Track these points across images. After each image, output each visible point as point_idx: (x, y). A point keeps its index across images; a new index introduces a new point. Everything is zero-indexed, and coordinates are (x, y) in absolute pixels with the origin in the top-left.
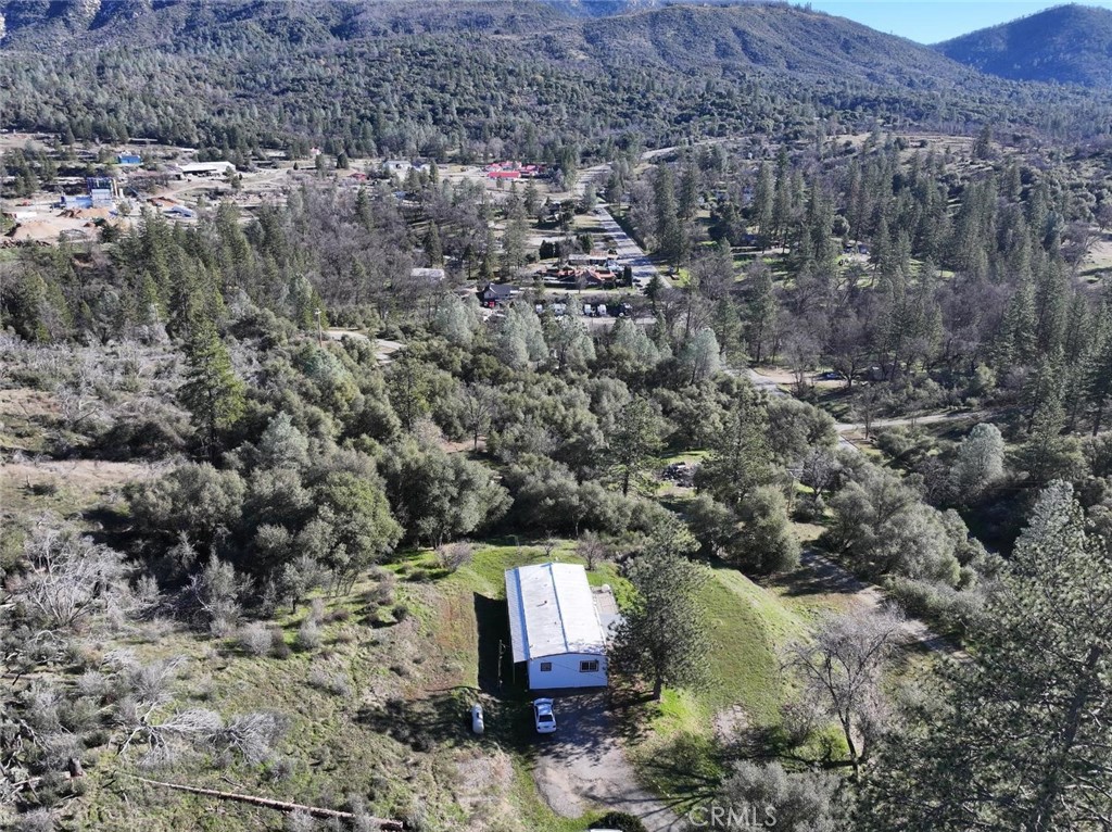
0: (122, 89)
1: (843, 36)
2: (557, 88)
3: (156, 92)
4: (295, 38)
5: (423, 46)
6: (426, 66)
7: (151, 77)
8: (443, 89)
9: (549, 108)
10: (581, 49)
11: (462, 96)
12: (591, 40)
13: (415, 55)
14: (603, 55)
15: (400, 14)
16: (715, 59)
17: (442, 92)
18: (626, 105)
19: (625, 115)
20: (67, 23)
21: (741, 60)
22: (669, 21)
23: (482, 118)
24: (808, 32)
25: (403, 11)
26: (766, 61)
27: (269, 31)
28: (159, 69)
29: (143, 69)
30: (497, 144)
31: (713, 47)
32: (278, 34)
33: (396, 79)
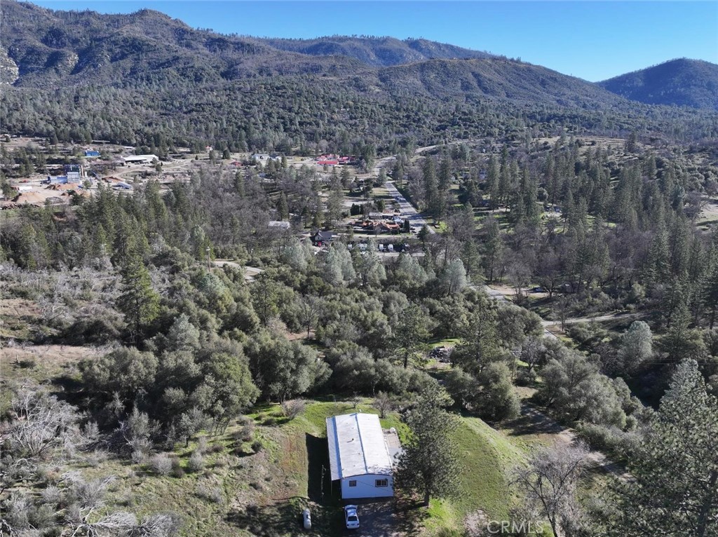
0: (89, 110)
1: (541, 77)
2: (362, 109)
3: (110, 112)
4: (198, 79)
5: (278, 84)
6: (280, 96)
7: (107, 103)
8: (290, 110)
9: (357, 121)
10: (377, 86)
11: (303, 114)
12: (383, 80)
13: (273, 89)
14: (391, 89)
15: (264, 65)
16: (461, 91)
17: (290, 112)
18: (405, 120)
19: (405, 126)
20: (57, 71)
21: (477, 92)
22: (432, 68)
23: (315, 127)
24: (519, 74)
25: (266, 62)
26: (493, 92)
27: (182, 75)
28: (112, 98)
29: (103, 98)
30: (324, 143)
31: (459, 84)
32: (188, 77)
33: (261, 104)
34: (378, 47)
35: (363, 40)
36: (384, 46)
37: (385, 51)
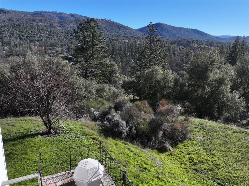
2: (53, 32)
5: (17, 24)
6: (18, 28)
8: (22, 32)
9: (52, 36)
10: (59, 27)
11: (28, 34)
12: (62, 25)
13: (15, 26)
14: (65, 28)
15: (11, 18)
17: (22, 33)
18: (71, 36)
19: (71, 38)
23: (33, 38)
24: (111, 25)
25: (11, 17)
30: (38, 43)
33: (9, 30)
34: (59, 16)
35: (53, 13)
36: (61, 15)
37: (62, 17)
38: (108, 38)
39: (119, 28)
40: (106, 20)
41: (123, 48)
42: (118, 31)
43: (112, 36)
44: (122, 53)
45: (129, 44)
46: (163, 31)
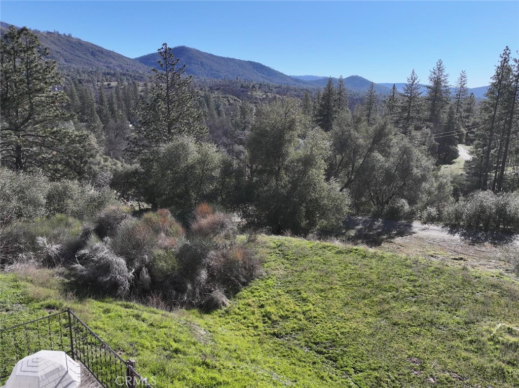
24: (73, 47)
38: (68, 75)
39: (93, 54)
40: (59, 35)
41: (105, 99)
42: (91, 61)
43: (78, 73)
44: (106, 110)
45: (121, 92)
46: (192, 64)
